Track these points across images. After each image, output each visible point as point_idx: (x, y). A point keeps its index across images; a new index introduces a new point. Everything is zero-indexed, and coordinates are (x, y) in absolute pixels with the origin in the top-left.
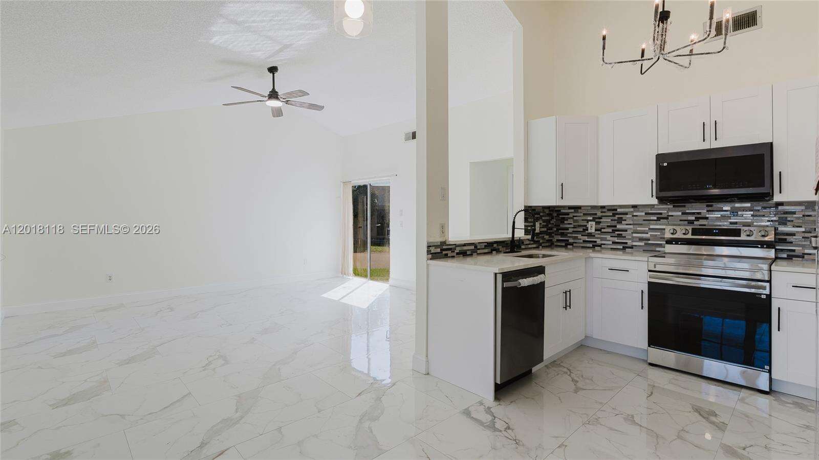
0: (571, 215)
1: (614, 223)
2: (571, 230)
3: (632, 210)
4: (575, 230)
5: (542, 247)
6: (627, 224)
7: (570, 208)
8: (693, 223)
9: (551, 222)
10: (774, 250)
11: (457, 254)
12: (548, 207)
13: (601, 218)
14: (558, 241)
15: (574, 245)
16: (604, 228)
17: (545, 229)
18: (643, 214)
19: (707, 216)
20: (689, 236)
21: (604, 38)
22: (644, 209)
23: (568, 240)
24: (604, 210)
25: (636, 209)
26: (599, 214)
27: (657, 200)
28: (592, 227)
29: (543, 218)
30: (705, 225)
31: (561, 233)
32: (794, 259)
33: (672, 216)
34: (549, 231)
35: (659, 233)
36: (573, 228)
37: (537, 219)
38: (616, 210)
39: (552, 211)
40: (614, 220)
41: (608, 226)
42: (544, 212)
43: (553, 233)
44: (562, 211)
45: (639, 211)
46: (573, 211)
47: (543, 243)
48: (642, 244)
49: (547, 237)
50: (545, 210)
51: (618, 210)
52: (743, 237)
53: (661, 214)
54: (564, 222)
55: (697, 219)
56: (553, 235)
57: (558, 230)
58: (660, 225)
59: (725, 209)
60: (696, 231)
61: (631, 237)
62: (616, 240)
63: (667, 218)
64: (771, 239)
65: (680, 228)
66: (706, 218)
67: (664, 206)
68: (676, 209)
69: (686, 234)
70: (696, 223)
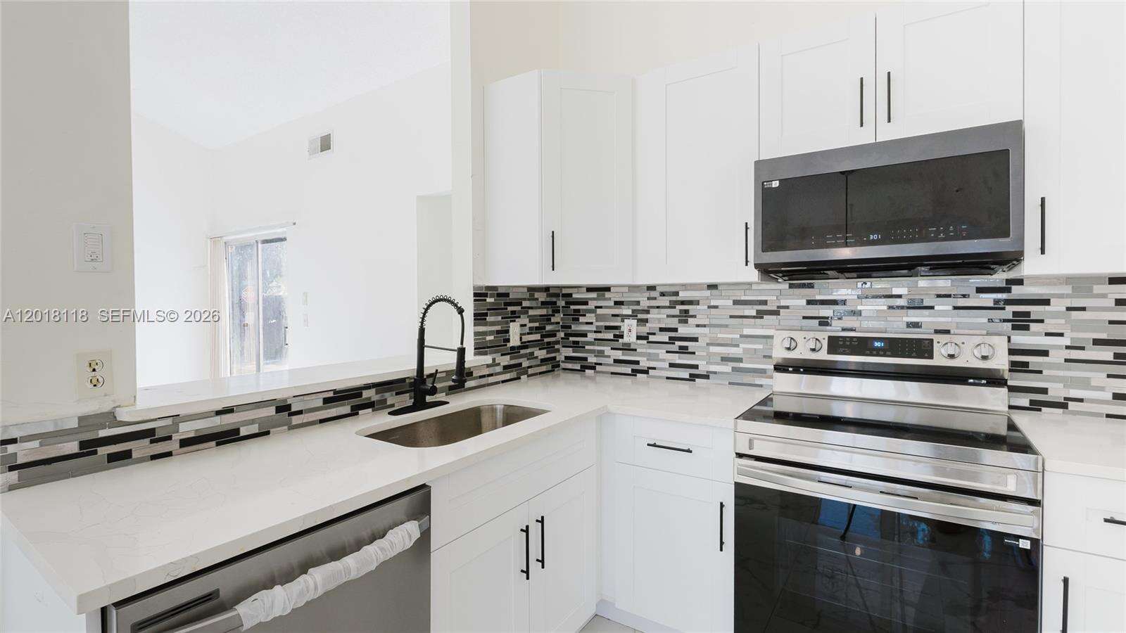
0: (592, 305)
1: (673, 323)
2: (591, 337)
3: (708, 293)
4: (599, 336)
5: (528, 376)
6: (698, 326)
7: (590, 289)
8: (830, 324)
9: (553, 320)
10: (1004, 390)
11: (185, 443)
12: (546, 289)
13: (647, 312)
14: (568, 358)
15: (598, 368)
16: (654, 334)
17: (537, 337)
18: (731, 302)
19: (859, 308)
20: (823, 355)
22: (731, 293)
23: (586, 359)
24: (653, 294)
25: (714, 292)
26: (645, 304)
27: (756, 272)
28: (630, 330)
29: (531, 312)
30: (854, 330)
31: (574, 342)
32: (1044, 409)
33: (787, 307)
34: (546, 340)
35: (761, 347)
36: (595, 332)
37: (514, 316)
38: (677, 294)
39: (557, 295)
40: (674, 316)
41: (661, 330)
42: (532, 298)
43: (557, 343)
44: (574, 296)
45: (721, 297)
46: (594, 295)
47: (529, 367)
48: (727, 368)
49: (541, 354)
50: (537, 295)
51: (681, 294)
52: (939, 359)
53: (765, 302)
54: (578, 319)
55: (838, 315)
56: (556, 347)
57: (567, 335)
58: (763, 327)
59: (896, 291)
60: (836, 345)
61: (705, 354)
62: (677, 359)
63: (776, 313)
64: (998, 364)
65: (801, 337)
66: (857, 313)
67: (771, 287)
68: (796, 291)
69: (816, 350)
70: (835, 324)
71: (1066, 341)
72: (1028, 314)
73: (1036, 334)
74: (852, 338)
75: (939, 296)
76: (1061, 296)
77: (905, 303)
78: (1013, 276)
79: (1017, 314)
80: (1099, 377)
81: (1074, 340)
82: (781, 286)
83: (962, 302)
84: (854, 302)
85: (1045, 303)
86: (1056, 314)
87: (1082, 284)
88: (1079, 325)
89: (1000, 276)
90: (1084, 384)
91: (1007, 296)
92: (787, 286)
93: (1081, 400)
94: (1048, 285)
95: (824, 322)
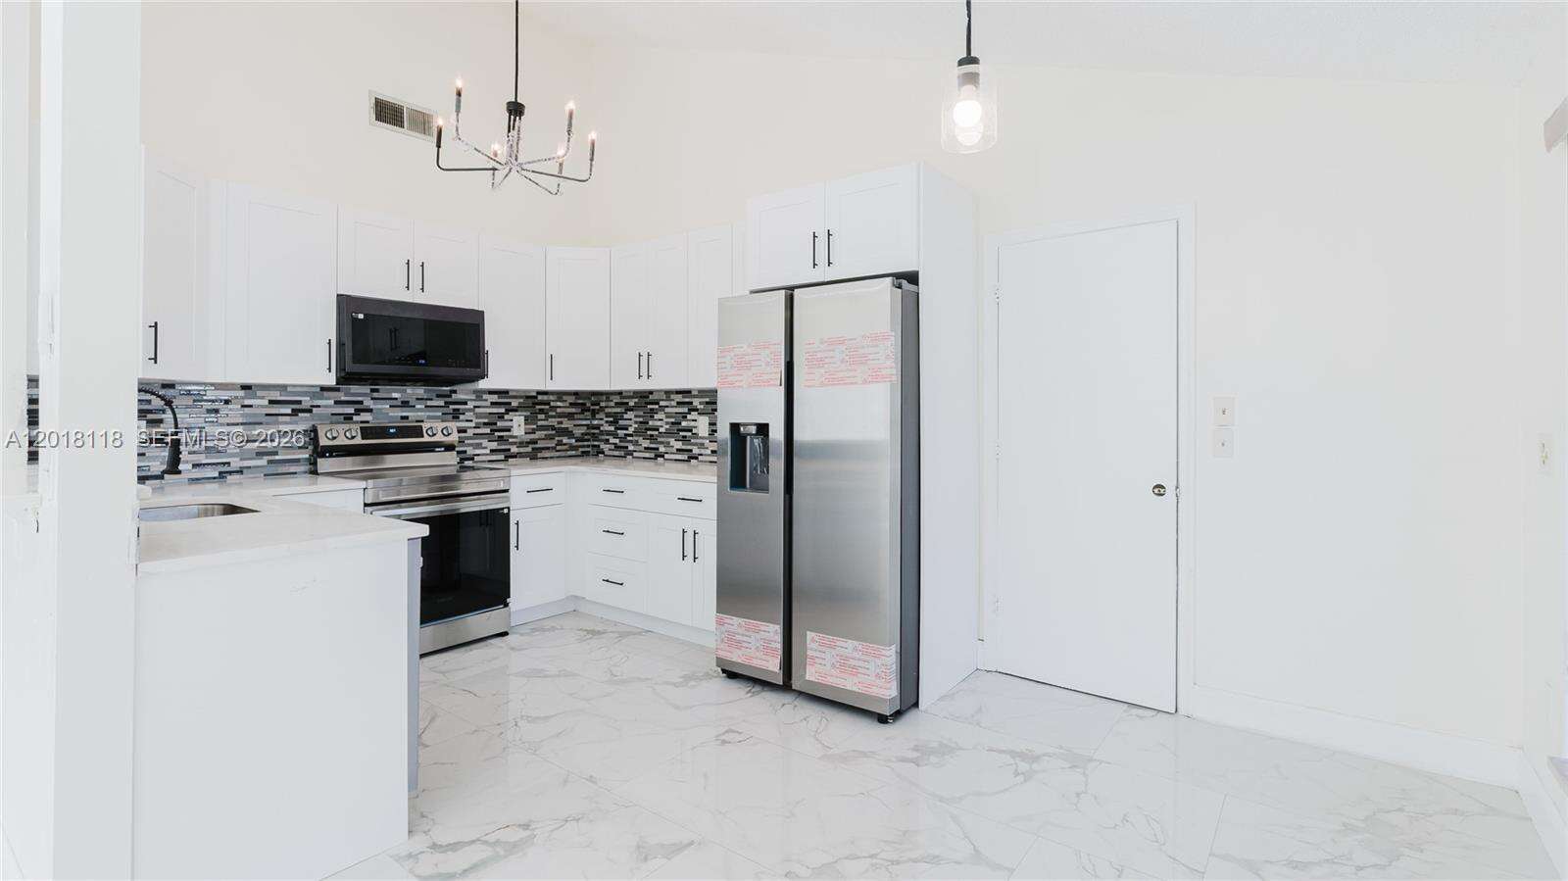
6: (230, 424)
8: (352, 419)
10: (454, 453)
18: (266, 402)
19: (372, 406)
21: (459, 94)
22: (266, 393)
25: (249, 392)
27: (335, 377)
30: (368, 422)
33: (319, 406)
38: (203, 392)
45: (255, 397)
48: (263, 462)
51: (209, 393)
52: (426, 439)
53: (300, 402)
55: (358, 412)
58: (295, 423)
59: (395, 395)
60: (366, 432)
61: (239, 450)
62: (205, 458)
63: (310, 411)
64: (454, 438)
65: (342, 428)
66: (370, 410)
67: (305, 389)
68: (325, 394)
69: (353, 437)
70: (355, 418)
71: (473, 424)
72: (458, 410)
73: (462, 421)
74: (376, 427)
75: (418, 399)
76: (471, 400)
77: (400, 404)
78: (454, 388)
79: (454, 410)
80: (485, 442)
81: (476, 423)
82: (313, 390)
83: (429, 403)
84: (368, 403)
85: (466, 403)
86: (469, 410)
87: (479, 394)
88: (478, 416)
89: (448, 388)
90: (479, 446)
91: (449, 400)
92: (318, 389)
93: (478, 455)
94: (466, 394)
95: (348, 418)
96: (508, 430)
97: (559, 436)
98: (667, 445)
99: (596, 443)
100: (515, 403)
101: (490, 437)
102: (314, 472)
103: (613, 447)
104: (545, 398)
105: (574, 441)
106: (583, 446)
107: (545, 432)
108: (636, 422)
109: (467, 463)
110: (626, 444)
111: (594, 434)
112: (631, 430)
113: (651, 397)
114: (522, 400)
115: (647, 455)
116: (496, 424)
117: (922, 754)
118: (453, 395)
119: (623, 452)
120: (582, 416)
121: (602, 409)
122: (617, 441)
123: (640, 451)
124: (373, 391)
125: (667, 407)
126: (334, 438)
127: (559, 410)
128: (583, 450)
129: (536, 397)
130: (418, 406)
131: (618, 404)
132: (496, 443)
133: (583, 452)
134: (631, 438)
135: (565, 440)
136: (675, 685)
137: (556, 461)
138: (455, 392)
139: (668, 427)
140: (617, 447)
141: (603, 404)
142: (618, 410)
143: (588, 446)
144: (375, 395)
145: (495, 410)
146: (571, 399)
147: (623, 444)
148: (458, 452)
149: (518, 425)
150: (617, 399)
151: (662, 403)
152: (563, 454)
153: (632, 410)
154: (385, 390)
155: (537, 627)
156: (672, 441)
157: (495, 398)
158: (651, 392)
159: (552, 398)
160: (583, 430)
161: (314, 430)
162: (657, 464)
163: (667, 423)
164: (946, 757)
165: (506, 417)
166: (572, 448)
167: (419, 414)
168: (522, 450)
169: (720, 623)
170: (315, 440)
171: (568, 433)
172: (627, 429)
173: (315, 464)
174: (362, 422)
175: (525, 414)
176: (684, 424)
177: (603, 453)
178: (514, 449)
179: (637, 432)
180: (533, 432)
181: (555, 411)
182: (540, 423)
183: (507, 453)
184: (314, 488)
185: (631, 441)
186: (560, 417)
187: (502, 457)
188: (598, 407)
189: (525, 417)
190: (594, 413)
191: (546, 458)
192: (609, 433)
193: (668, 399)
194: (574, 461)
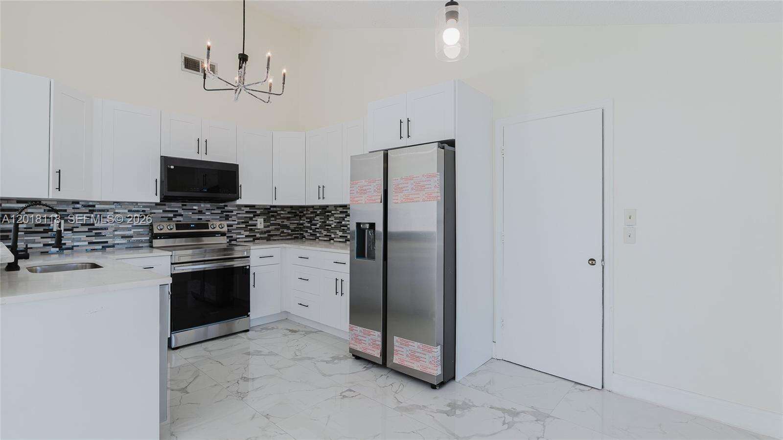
3: (113, 206)
7: (19, 201)
8: (172, 219)
10: (226, 237)
16: (77, 227)
18: (127, 211)
20: (174, 231)
21: (209, 49)
22: (127, 206)
24: (78, 206)
26: (70, 211)
27: (160, 198)
30: (180, 221)
33: (154, 213)
35: (142, 230)
38: (94, 206)
41: (82, 225)
45: (121, 208)
48: (124, 241)
51: (96, 206)
52: (210, 230)
53: (144, 211)
55: (175, 216)
59: (195, 208)
60: (178, 227)
61: (112, 235)
62: (94, 240)
64: (225, 229)
65: (165, 224)
66: (182, 215)
67: (149, 204)
68: (158, 207)
69: (171, 229)
70: (174, 219)
72: (228, 215)
73: (230, 221)
74: (181, 224)
75: (207, 210)
76: (235, 210)
77: (197, 212)
78: (226, 204)
79: (226, 215)
80: (242, 232)
81: (238, 222)
82: (151, 205)
83: (213, 212)
84: (181, 211)
85: (232, 212)
86: (234, 215)
87: (240, 207)
88: (239, 218)
89: (223, 204)
90: (240, 234)
91: (223, 210)
92: (154, 205)
93: (239, 238)
94: (233, 207)
95: (170, 219)
96: (255, 226)
97: (282, 229)
98: (335, 233)
99: (302, 232)
100: (258, 212)
101: (245, 229)
102: (151, 247)
103: (309, 234)
104: (275, 209)
105: (290, 231)
106: (296, 234)
107: (275, 227)
108: (320, 222)
109: (233, 242)
110: (316, 233)
111: (300, 228)
112: (318, 226)
113: (327, 209)
114: (262, 210)
115: (326, 239)
116: (248, 222)
117: (453, 408)
118: (226, 208)
119: (314, 237)
120: (294, 219)
121: (304, 215)
122: (311, 231)
123: (322, 237)
124: (183, 205)
125: (335, 214)
126: (161, 229)
127: (282, 215)
128: (295, 236)
129: (270, 209)
130: (208, 213)
131: (312, 213)
132: (248, 232)
133: (295, 237)
134: (318, 230)
135: (285, 231)
136: (327, 362)
137: (280, 242)
138: (227, 206)
139: (335, 224)
140: (312, 235)
141: (305, 212)
142: (312, 215)
143: (298, 234)
144: (184, 207)
145: (248, 215)
146: (289, 210)
147: (314, 233)
148: (228, 237)
149: (260, 223)
150: (311, 210)
151: (333, 212)
152: (284, 238)
153: (319, 216)
154: (189, 205)
155: (264, 328)
156: (338, 232)
157: (248, 209)
158: (327, 206)
159: (278, 209)
160: (295, 226)
161: (151, 225)
162: (330, 244)
163: (335, 222)
164: (465, 411)
165: (254, 219)
166: (289, 235)
167: (207, 217)
168: (262, 236)
169: (351, 330)
170: (152, 230)
171: (287, 227)
172: (316, 225)
173: (151, 242)
174: (177, 221)
175: (264, 217)
176: (343, 223)
177: (305, 237)
178: (258, 235)
179: (321, 227)
180: (268, 226)
181: (280, 216)
182: (271, 222)
183: (254, 237)
184: (151, 255)
185: (318, 232)
186: (282, 219)
187: (252, 239)
188: (302, 214)
189: (264, 219)
190: (301, 217)
191: (276, 240)
192: (308, 227)
193: (336, 210)
194: (290, 241)
